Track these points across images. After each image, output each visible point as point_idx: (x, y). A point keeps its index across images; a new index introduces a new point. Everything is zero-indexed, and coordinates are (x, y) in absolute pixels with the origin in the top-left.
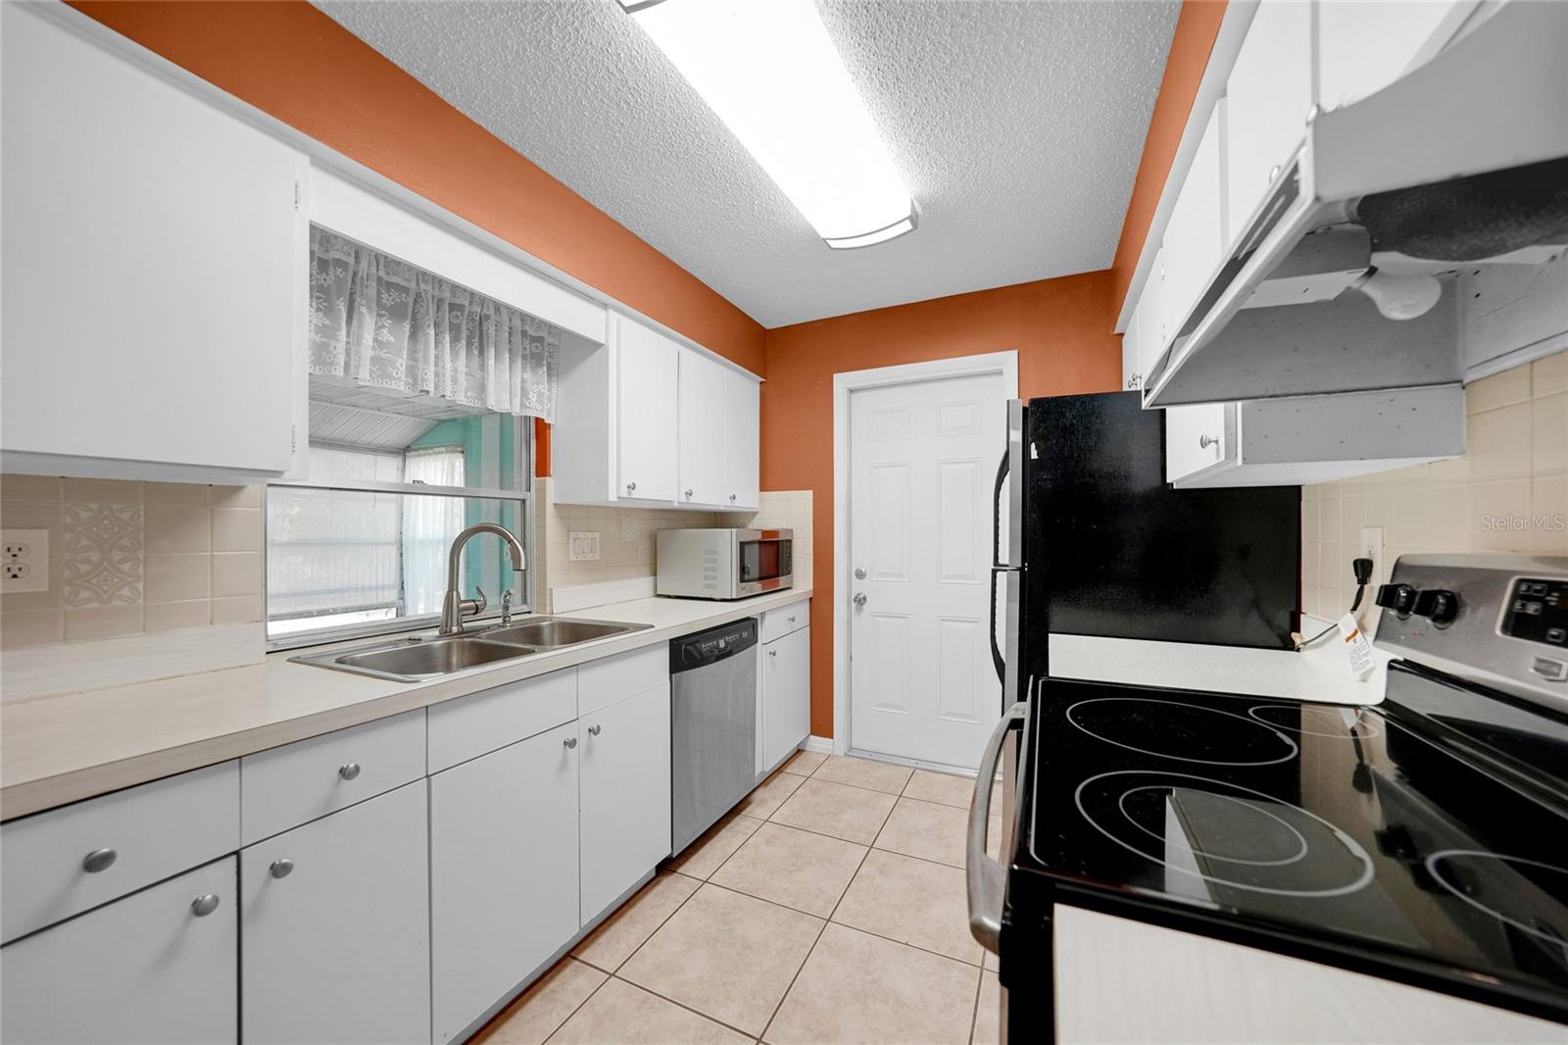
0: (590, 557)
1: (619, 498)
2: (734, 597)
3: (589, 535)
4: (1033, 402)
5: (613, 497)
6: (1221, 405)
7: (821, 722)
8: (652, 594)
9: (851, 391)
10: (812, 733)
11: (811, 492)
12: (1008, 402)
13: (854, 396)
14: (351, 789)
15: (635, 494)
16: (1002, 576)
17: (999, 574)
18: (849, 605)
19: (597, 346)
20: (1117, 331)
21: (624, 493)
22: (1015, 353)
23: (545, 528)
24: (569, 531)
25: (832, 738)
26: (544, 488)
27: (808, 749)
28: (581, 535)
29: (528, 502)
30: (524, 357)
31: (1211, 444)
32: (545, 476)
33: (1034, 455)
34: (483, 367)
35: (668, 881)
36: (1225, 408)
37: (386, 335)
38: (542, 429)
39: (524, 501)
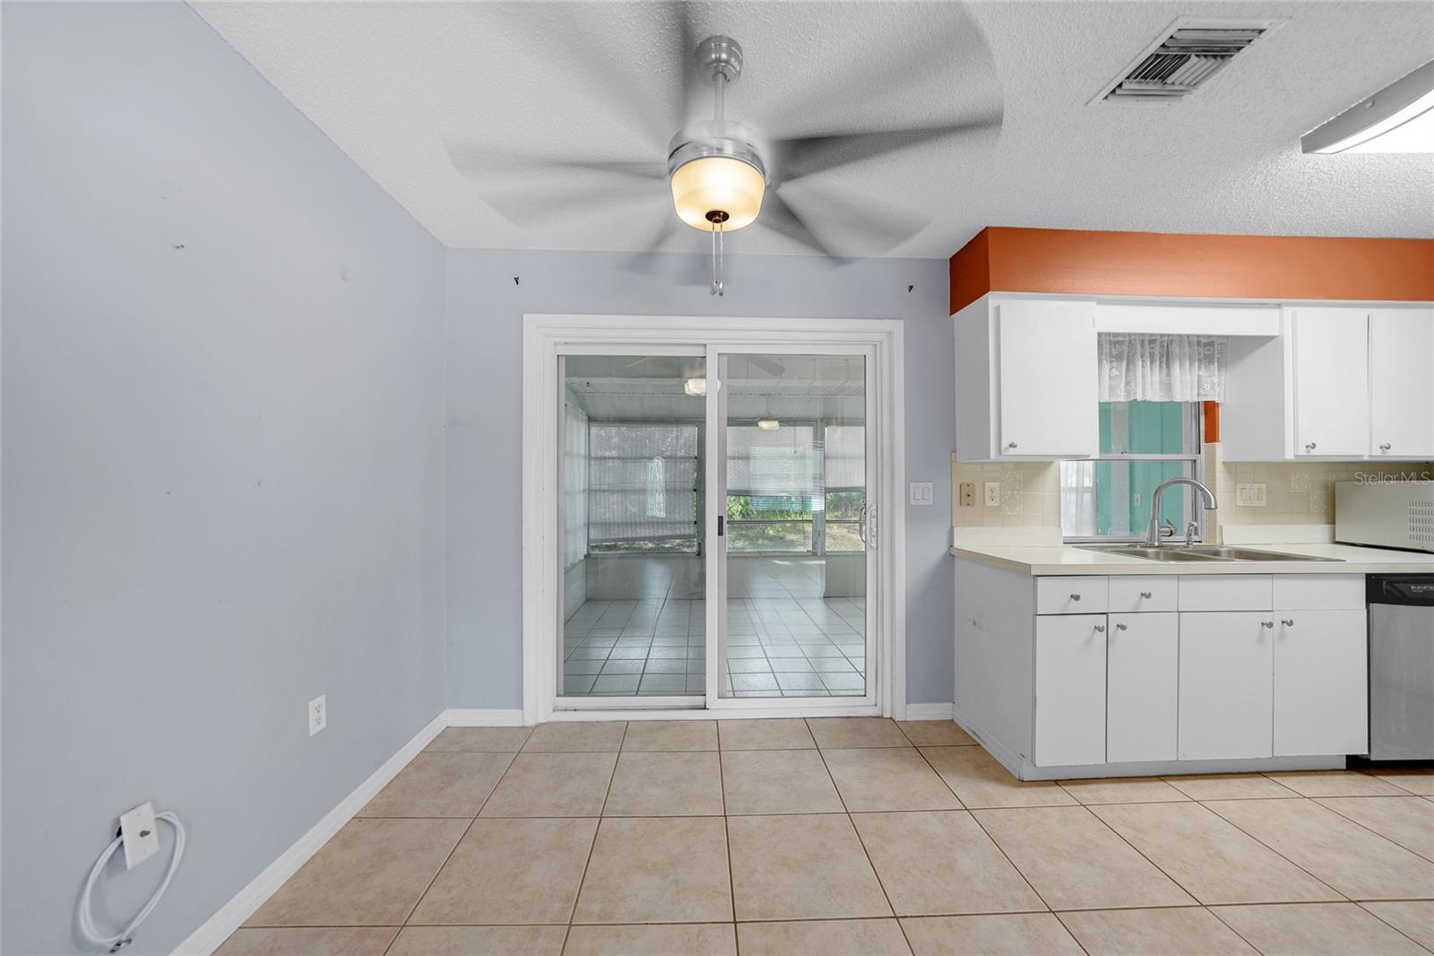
0: (1257, 504)
1: (1295, 456)
3: (1256, 486)
5: (1289, 455)
8: (1329, 540)
14: (1146, 604)
15: (1314, 452)
19: (1269, 339)
21: (1302, 451)
23: (1215, 480)
24: (1236, 483)
26: (1214, 451)
28: (1248, 486)
29: (1198, 462)
30: (1200, 360)
32: (1215, 441)
34: (1169, 375)
37: (1115, 372)
38: (1210, 409)
39: (1195, 461)
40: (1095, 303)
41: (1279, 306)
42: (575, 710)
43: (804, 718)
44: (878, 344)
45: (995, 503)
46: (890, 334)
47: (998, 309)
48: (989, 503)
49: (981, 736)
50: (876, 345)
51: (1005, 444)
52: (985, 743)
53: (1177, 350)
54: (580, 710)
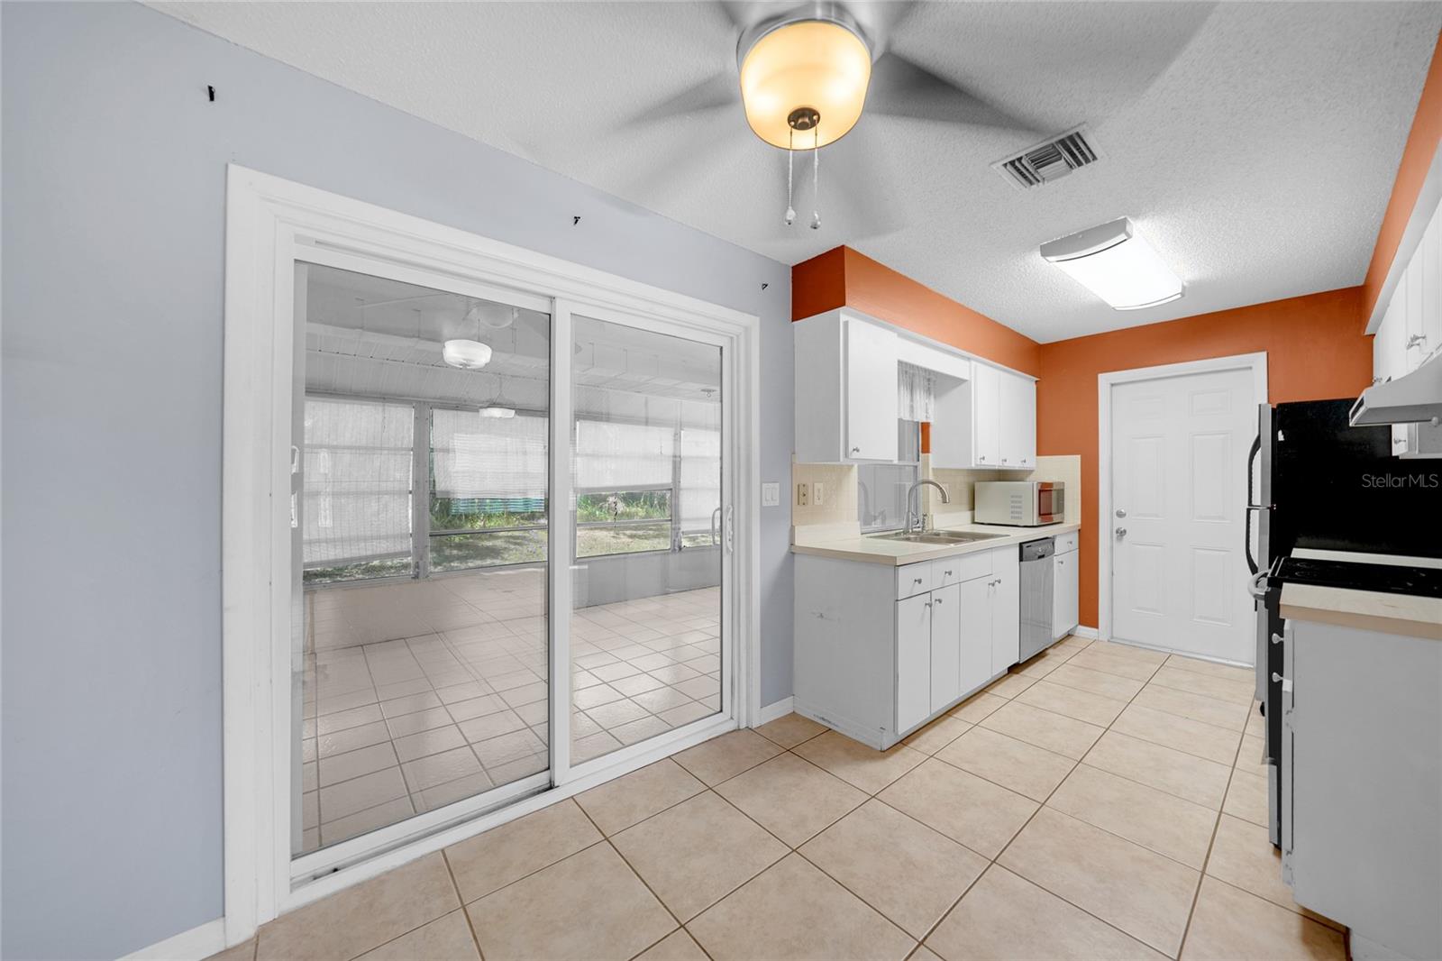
1: (977, 465)
2: (1035, 524)
4: (1280, 405)
5: (973, 465)
6: (1405, 425)
7: (1088, 615)
8: (970, 522)
9: (1112, 385)
10: (1082, 622)
11: (1079, 457)
12: (1260, 405)
13: (1114, 388)
15: (983, 462)
16: (1255, 514)
17: (1252, 511)
18: (1112, 537)
19: (962, 381)
20: (1368, 331)
22: (1265, 354)
25: (1097, 627)
26: (927, 460)
27: (1076, 634)
31: (1401, 443)
32: (928, 452)
33: (1281, 437)
34: (913, 400)
35: (1015, 677)
36: (1409, 428)
38: (925, 427)
39: (916, 467)
40: (896, 334)
41: (969, 359)
42: (335, 870)
43: (669, 757)
44: (735, 337)
45: (821, 502)
46: (747, 329)
47: (846, 323)
48: (817, 502)
49: (833, 721)
50: (732, 338)
51: (851, 449)
52: (837, 726)
53: (917, 380)
54: (344, 867)
